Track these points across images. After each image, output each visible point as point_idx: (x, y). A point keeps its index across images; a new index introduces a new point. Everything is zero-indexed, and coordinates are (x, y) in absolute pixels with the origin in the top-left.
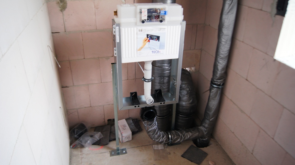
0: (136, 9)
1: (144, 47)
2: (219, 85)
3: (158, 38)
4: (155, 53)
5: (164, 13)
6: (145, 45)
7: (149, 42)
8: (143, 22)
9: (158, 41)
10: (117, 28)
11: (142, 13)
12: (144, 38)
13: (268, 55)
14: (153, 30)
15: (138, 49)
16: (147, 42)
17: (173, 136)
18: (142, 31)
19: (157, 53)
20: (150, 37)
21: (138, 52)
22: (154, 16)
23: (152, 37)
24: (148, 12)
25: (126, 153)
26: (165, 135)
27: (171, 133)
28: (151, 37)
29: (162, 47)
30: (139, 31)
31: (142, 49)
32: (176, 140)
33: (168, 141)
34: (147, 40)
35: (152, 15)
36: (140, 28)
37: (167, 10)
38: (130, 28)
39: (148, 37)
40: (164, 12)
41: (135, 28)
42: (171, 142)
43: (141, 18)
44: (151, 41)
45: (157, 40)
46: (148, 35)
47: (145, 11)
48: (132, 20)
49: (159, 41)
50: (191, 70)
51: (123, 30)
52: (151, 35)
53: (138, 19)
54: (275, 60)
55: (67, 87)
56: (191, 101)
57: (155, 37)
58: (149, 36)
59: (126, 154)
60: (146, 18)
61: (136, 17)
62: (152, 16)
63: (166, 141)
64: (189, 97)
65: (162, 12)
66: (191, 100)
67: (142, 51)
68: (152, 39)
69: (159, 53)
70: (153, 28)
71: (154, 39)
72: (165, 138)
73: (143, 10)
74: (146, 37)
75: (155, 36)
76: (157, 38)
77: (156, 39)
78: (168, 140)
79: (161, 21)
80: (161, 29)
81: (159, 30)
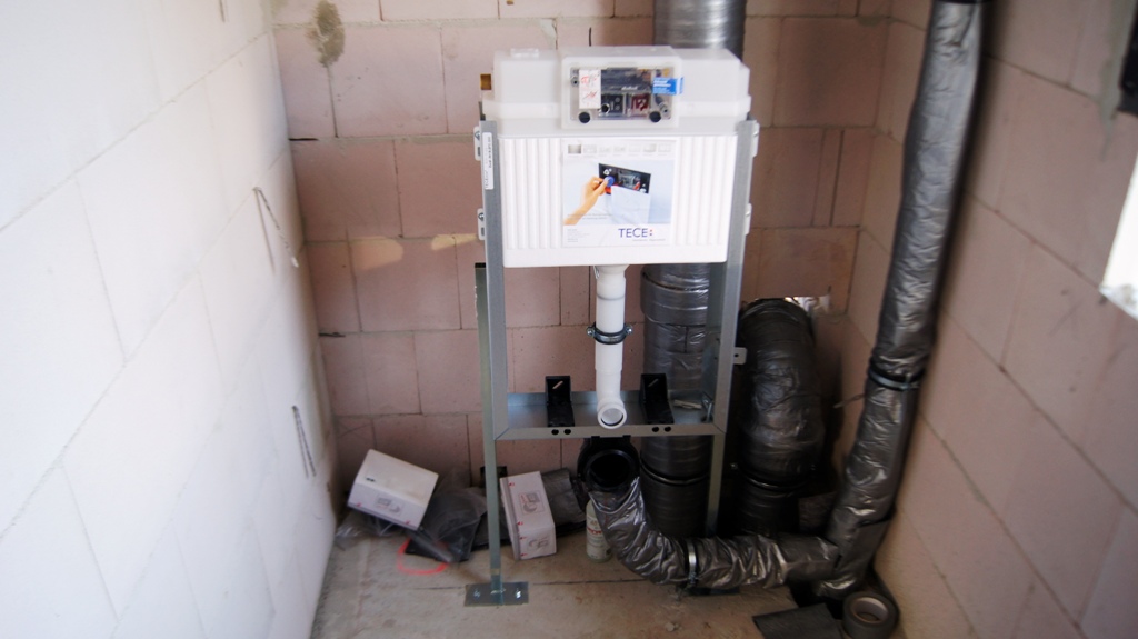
0: (558, 71)
1: (590, 212)
2: (900, 379)
3: (644, 181)
5: (669, 85)
6: (591, 204)
7: (608, 193)
8: (585, 118)
9: (643, 190)
10: (487, 136)
11: (581, 85)
12: (588, 179)
13: (1080, 274)
14: (623, 149)
15: (565, 217)
16: (602, 193)
17: (703, 561)
18: (580, 152)
20: (610, 175)
21: (566, 228)
22: (627, 96)
23: (620, 176)
24: (604, 82)
25: (524, 599)
26: (673, 551)
27: (700, 547)
28: (615, 177)
29: (660, 213)
30: (570, 152)
31: (581, 221)
32: (717, 578)
33: (683, 577)
34: (602, 187)
35: (618, 93)
36: (574, 142)
37: (677, 75)
38: (534, 141)
39: (602, 176)
40: (669, 82)
41: (556, 141)
42: (697, 581)
43: (575, 102)
44: (615, 189)
45: (641, 187)
46: (602, 168)
47: (591, 77)
48: (545, 110)
49: (647, 192)
50: (816, 308)
51: (508, 145)
52: (617, 169)
53: (566, 108)
54: (1104, 300)
55: (336, 335)
56: (798, 428)
57: (632, 178)
58: (607, 172)
59: (524, 605)
60: (596, 103)
61: (557, 98)
62: (621, 97)
63: (675, 575)
64: (791, 412)
65: (659, 85)
66: (797, 423)
67: (581, 226)
68: (621, 185)
70: (626, 143)
71: (627, 183)
72: (671, 564)
73: (582, 74)
75: (633, 172)
76: (638, 179)
77: (635, 182)
78: (681, 572)
79: (656, 117)
80: (655, 146)
81: (645, 151)
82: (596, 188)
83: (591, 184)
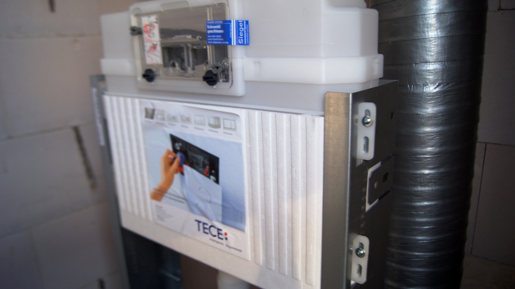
3: (213, 165)
4: (209, 236)
6: (169, 182)
7: (182, 173)
8: (150, 76)
9: (213, 178)
11: (145, 35)
12: (163, 153)
14: (188, 119)
16: (176, 172)
18: (153, 117)
19: (216, 238)
20: (181, 150)
21: (153, 202)
23: (190, 153)
28: (185, 153)
29: (233, 215)
30: (147, 116)
34: (175, 164)
36: (148, 104)
38: (123, 100)
39: (175, 151)
40: (223, 27)
44: (187, 169)
45: (211, 174)
46: (174, 139)
47: (151, 25)
49: (217, 181)
52: (186, 144)
57: (201, 158)
58: (178, 146)
61: (133, 53)
67: (165, 203)
68: (192, 165)
69: (224, 241)
71: (197, 164)
73: (144, 21)
74: (170, 147)
75: (201, 151)
76: (207, 162)
77: (204, 165)
79: (210, 79)
80: (218, 119)
81: (210, 125)
82: (171, 163)
83: (166, 158)
